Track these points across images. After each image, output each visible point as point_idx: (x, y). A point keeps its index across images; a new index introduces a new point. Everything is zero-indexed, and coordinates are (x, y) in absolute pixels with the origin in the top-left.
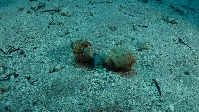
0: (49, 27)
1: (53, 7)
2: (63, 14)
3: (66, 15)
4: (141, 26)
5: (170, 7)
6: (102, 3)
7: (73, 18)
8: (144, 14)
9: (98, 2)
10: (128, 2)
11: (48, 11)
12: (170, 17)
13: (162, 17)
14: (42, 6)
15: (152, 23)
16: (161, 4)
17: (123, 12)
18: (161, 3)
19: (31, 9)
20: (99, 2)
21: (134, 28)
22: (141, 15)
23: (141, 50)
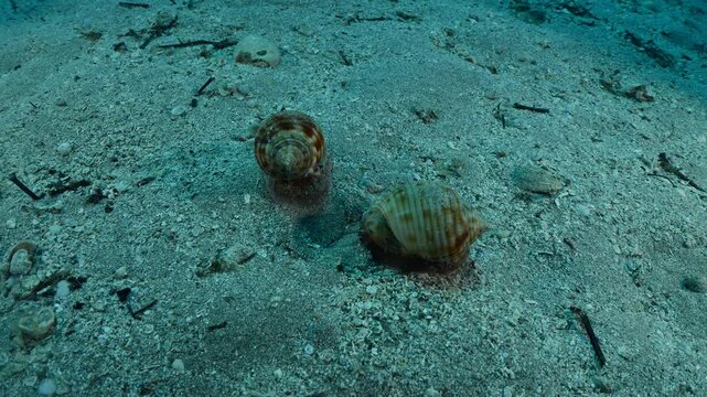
0: (194, 104)
1: (206, 30)
2: (244, 58)
3: (256, 61)
4: (524, 108)
5: (626, 37)
6: (382, 19)
7: (279, 74)
8: (533, 63)
9: (369, 17)
10: (477, 19)
11: (189, 44)
12: (625, 77)
13: (597, 76)
14: (170, 27)
15: (562, 97)
16: (591, 29)
17: (460, 55)
18: (592, 25)
19: (128, 34)
20: (373, 17)
21: (501, 114)
22: (523, 68)
23: (528, 200)
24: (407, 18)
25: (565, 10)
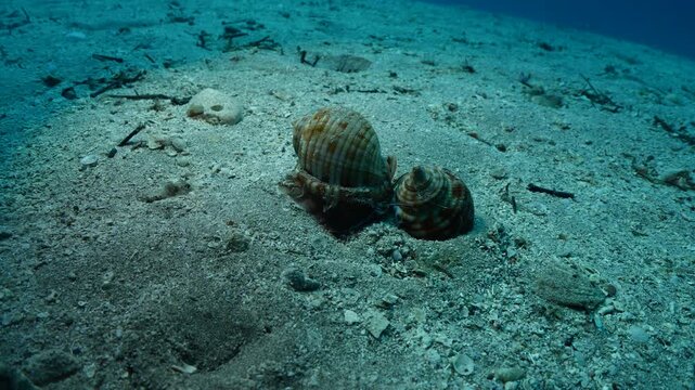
0: (112, 154)
1: (173, 87)
4: (541, 190)
6: (376, 91)
7: (233, 133)
8: (552, 143)
9: (362, 89)
12: (660, 163)
13: (629, 162)
15: (589, 181)
16: (615, 115)
17: (462, 130)
18: (615, 111)
19: (84, 82)
20: (367, 89)
21: (510, 196)
22: (541, 147)
24: (404, 91)
25: (584, 97)
